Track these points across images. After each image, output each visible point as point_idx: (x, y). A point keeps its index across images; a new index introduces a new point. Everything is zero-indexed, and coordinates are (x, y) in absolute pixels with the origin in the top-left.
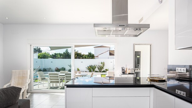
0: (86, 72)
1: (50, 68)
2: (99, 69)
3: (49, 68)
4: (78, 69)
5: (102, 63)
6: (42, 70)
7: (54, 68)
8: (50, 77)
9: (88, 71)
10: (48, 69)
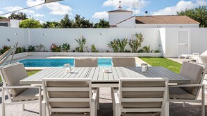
0: (108, 51)
1: (42, 46)
2: (131, 46)
3: (38, 44)
4: (93, 46)
5: (137, 35)
6: (27, 48)
7: (48, 46)
8: (51, 95)
9: (112, 49)
10: (37, 47)
